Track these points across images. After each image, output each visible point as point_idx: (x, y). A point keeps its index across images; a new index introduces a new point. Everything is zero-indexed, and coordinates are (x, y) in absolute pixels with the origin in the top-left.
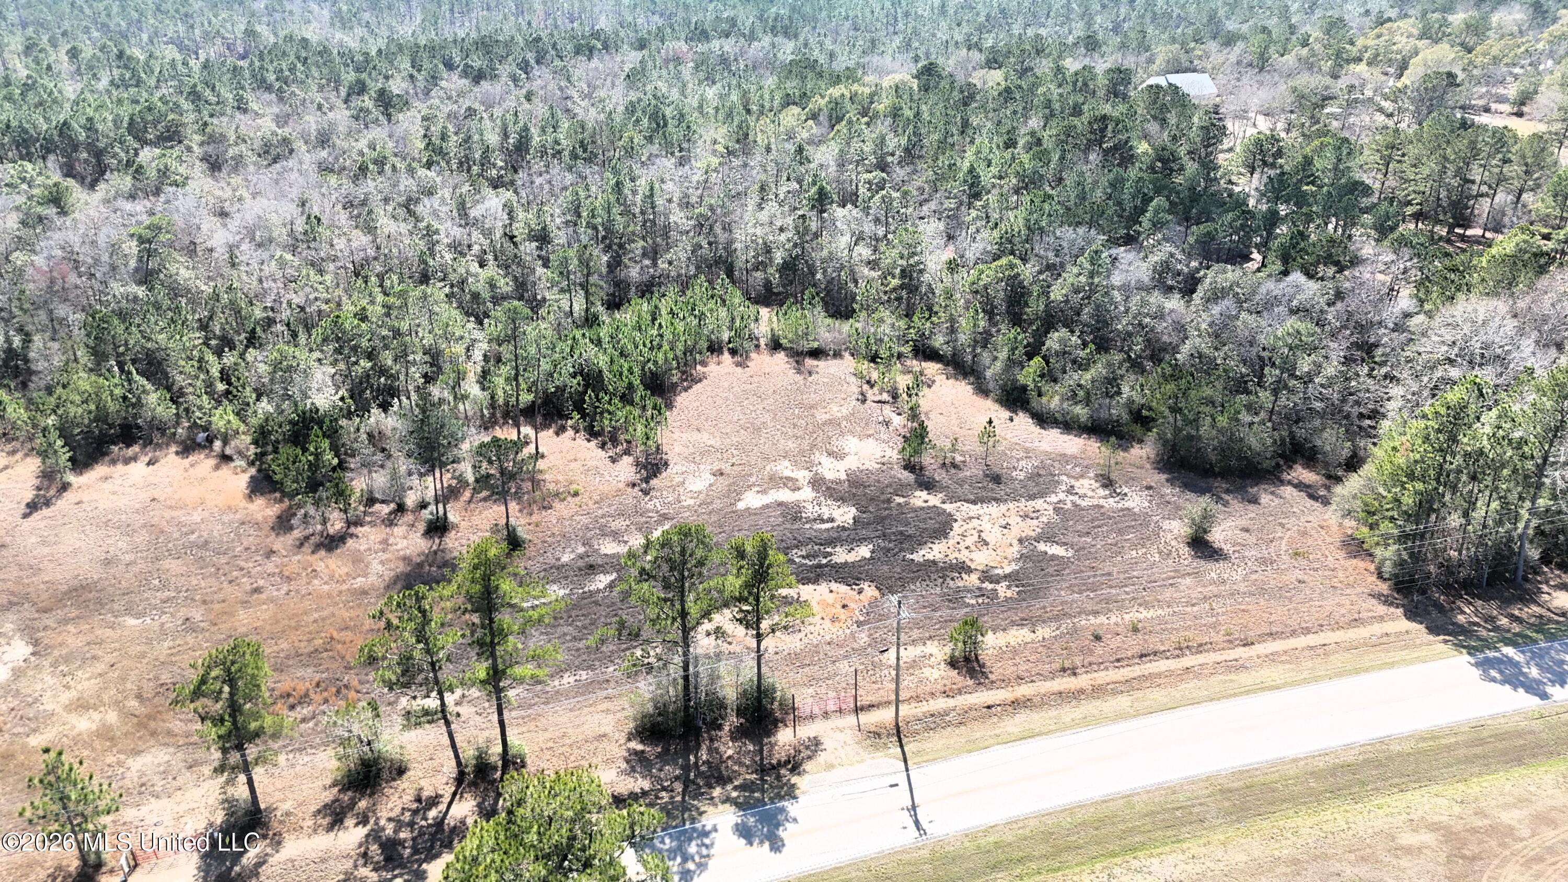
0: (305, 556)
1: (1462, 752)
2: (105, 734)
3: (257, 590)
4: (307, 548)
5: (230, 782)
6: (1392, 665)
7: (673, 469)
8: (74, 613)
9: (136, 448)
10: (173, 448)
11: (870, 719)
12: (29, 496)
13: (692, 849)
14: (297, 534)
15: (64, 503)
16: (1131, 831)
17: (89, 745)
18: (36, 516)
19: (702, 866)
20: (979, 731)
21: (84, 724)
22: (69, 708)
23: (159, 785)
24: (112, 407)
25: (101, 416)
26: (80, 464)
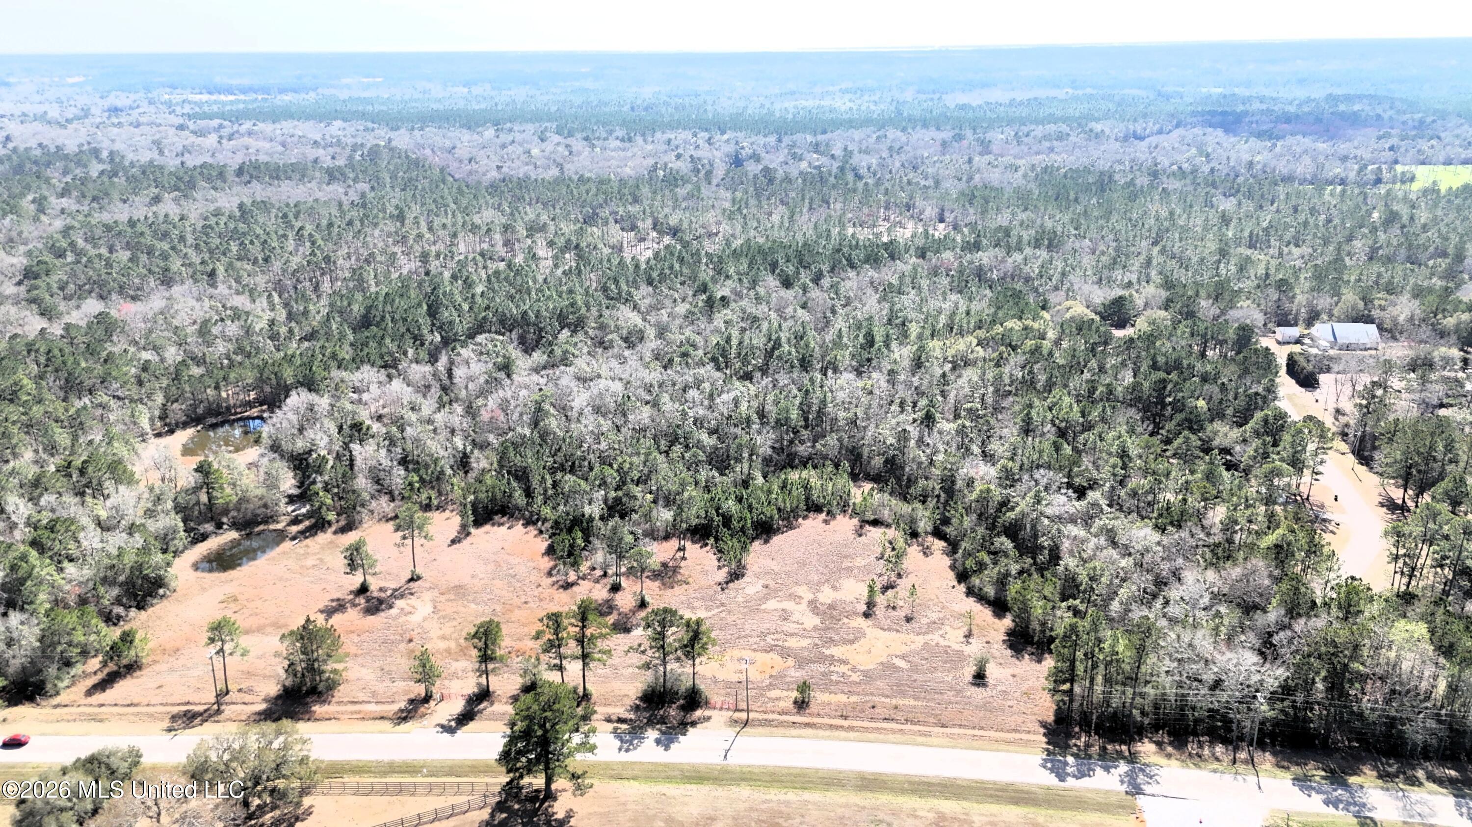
0: (553, 591)
1: (992, 792)
2: (448, 651)
3: (526, 603)
4: (556, 587)
5: (480, 676)
6: (998, 751)
7: (746, 579)
8: (453, 597)
9: (505, 519)
10: (521, 522)
11: (737, 715)
12: (453, 534)
13: (635, 742)
14: (554, 579)
15: (466, 543)
16: (809, 782)
17: (441, 654)
18: (454, 546)
19: (635, 749)
20: (781, 730)
21: (442, 645)
22: (439, 638)
23: (460, 674)
24: (499, 495)
25: (493, 499)
26: (478, 523)
